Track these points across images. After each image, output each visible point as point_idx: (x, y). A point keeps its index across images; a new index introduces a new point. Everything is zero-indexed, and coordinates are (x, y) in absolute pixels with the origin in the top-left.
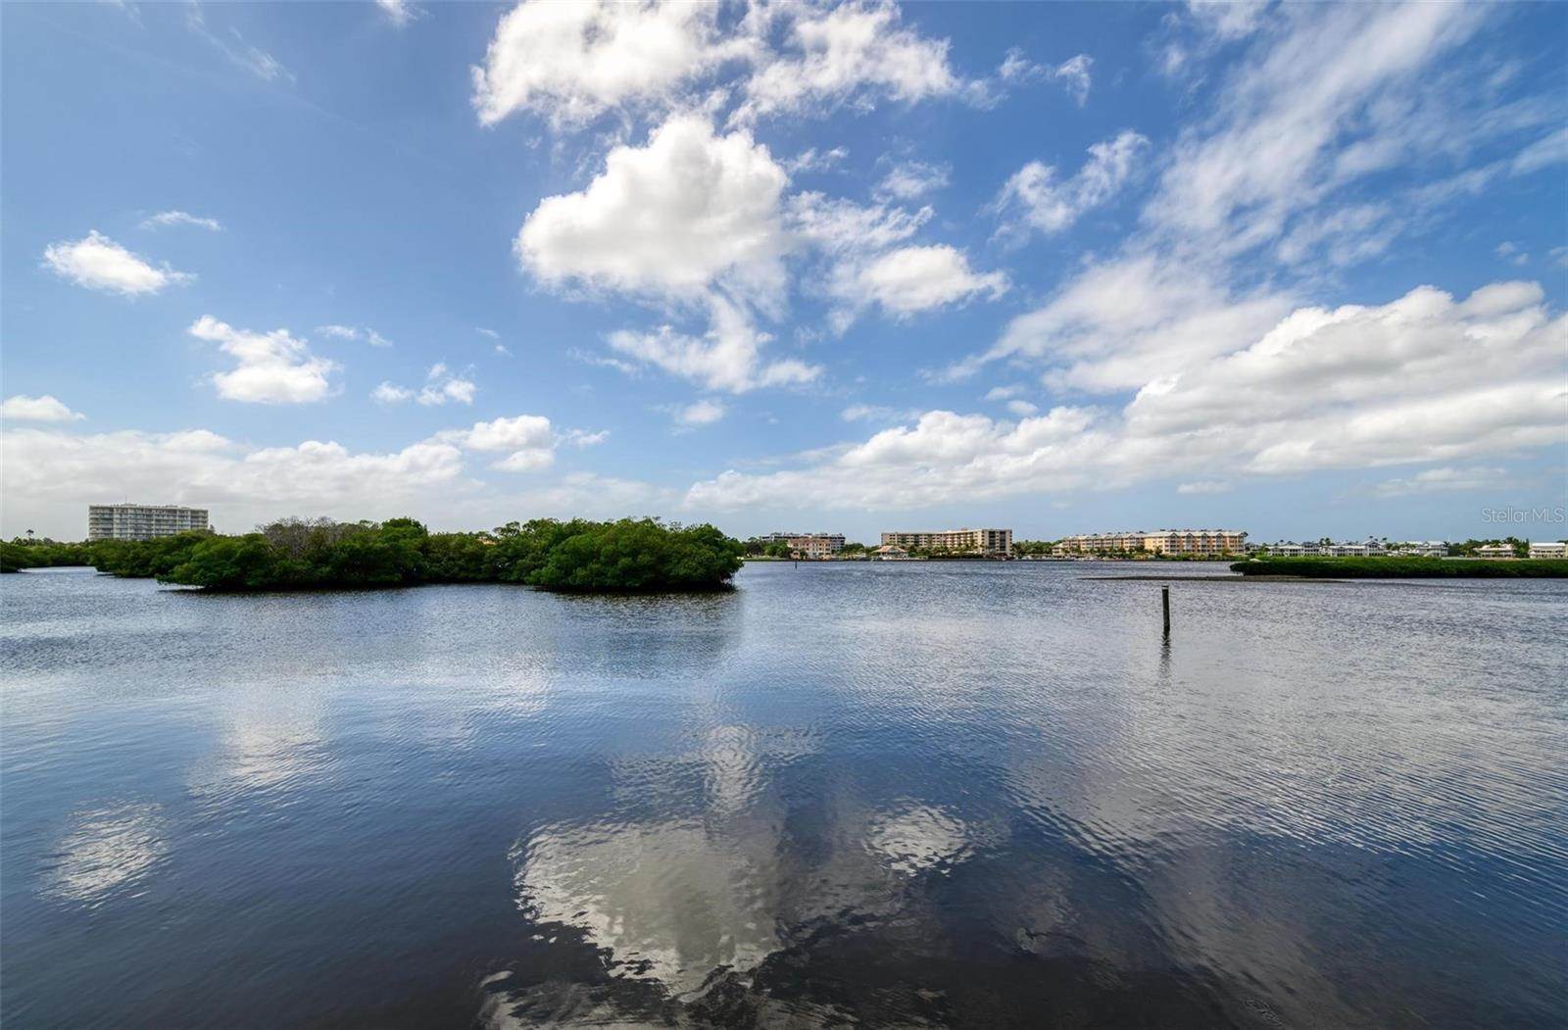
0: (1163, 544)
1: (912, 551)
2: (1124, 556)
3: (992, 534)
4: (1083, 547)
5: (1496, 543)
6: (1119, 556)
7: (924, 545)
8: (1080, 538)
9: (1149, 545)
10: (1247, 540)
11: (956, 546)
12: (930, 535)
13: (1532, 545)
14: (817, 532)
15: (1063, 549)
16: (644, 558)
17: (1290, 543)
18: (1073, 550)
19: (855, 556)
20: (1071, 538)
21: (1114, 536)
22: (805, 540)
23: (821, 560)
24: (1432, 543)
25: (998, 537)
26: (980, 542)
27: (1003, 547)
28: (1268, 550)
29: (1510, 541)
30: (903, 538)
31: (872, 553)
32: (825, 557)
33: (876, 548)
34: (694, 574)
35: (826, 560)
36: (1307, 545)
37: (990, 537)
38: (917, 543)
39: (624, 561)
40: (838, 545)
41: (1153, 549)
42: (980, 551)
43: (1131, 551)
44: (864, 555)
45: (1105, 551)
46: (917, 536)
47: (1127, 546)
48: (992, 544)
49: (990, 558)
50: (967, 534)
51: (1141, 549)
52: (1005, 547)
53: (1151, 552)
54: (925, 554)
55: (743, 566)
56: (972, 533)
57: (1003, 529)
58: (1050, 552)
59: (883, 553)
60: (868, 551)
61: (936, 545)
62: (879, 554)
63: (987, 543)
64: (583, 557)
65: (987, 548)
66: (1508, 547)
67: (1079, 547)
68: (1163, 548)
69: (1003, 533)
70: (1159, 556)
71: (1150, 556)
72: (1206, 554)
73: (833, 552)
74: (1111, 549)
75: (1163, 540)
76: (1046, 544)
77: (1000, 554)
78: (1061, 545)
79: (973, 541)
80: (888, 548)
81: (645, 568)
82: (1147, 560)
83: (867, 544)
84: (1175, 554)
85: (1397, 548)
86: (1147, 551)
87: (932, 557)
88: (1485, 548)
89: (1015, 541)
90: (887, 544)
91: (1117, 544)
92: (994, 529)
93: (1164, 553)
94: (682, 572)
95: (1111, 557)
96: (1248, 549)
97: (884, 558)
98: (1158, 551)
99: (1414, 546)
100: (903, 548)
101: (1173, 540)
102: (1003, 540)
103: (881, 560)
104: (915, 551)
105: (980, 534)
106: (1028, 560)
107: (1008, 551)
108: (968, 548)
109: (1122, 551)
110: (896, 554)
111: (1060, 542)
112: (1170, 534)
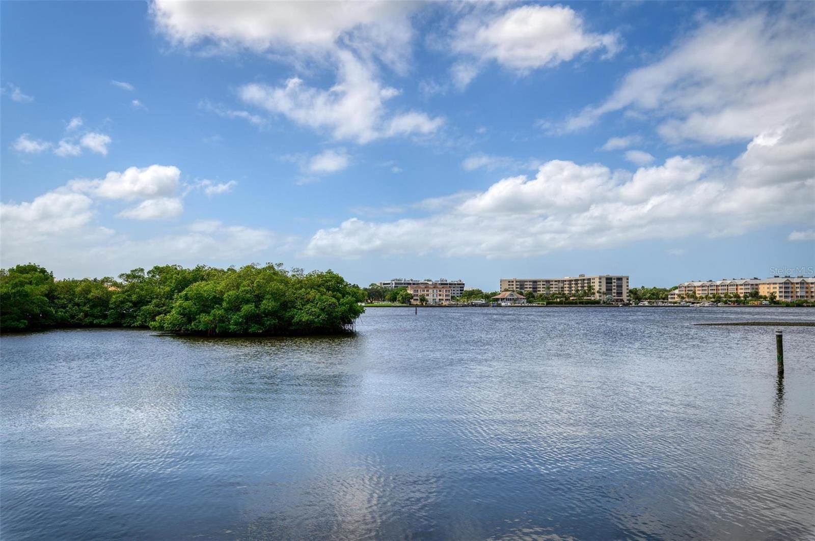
0: (777, 290)
1: (530, 298)
2: (738, 302)
3: (609, 280)
4: (699, 293)
6: (734, 302)
7: (542, 291)
8: (696, 284)
9: (764, 291)
11: (573, 292)
12: (548, 282)
14: (436, 278)
15: (679, 295)
16: (268, 304)
18: (689, 296)
19: (475, 302)
20: (686, 284)
21: (728, 282)
22: (426, 286)
23: (440, 306)
25: (615, 283)
26: (597, 288)
27: (620, 294)
30: (522, 284)
31: (491, 300)
32: (445, 303)
33: (495, 294)
34: (316, 320)
35: (445, 306)
37: (607, 283)
38: (535, 289)
39: (246, 308)
40: (456, 292)
41: (767, 295)
42: (597, 297)
43: (745, 297)
44: (484, 301)
45: (720, 297)
46: (535, 282)
47: (741, 292)
48: (609, 290)
49: (607, 304)
50: (584, 280)
51: (755, 295)
52: (622, 293)
53: (765, 298)
54: (543, 300)
55: (364, 312)
56: (589, 279)
57: (619, 275)
58: (666, 298)
59: (502, 299)
60: (487, 297)
61: (553, 290)
62: (497, 300)
63: (604, 289)
64: (207, 303)
65: (604, 294)
67: (695, 293)
68: (777, 294)
69: (620, 279)
70: (773, 302)
71: (764, 302)
73: (453, 298)
74: (726, 295)
75: (777, 286)
76: (661, 290)
77: (617, 300)
78: (677, 292)
79: (590, 288)
80: (507, 294)
81: (268, 314)
82: (761, 306)
83: (487, 290)
84: (789, 300)
86: (761, 297)
87: (549, 302)
89: (631, 287)
90: (506, 290)
91: (732, 290)
92: (611, 275)
93: (778, 299)
94: (305, 318)
95: (726, 303)
97: (503, 304)
98: (773, 297)
100: (521, 294)
101: (787, 286)
102: (620, 287)
103: (499, 306)
104: (533, 297)
105: (597, 281)
106: (644, 306)
107: (625, 297)
108: (585, 294)
109: (737, 296)
110: (515, 300)
111: (676, 288)
112: (784, 280)
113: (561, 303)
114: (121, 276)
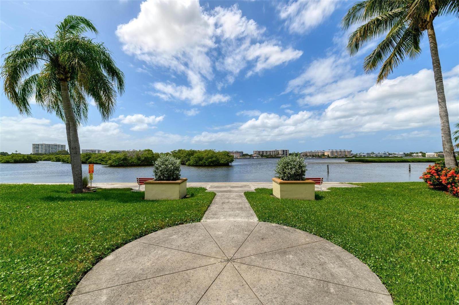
0: (330, 154)
1: (262, 156)
2: (320, 157)
3: (283, 151)
4: (308, 155)
5: (417, 153)
6: (318, 157)
7: (265, 154)
8: (307, 152)
9: (326, 154)
10: (352, 153)
11: (274, 154)
12: (266, 151)
13: (426, 154)
14: (235, 151)
17: (363, 153)
18: (305, 155)
19: (246, 157)
20: (304, 152)
21: (316, 151)
22: (232, 152)
24: (400, 153)
26: (280, 153)
27: (287, 155)
28: (357, 155)
29: (421, 152)
30: (259, 152)
31: (251, 156)
32: (238, 157)
33: (252, 155)
36: (368, 154)
38: (263, 153)
40: (241, 155)
42: (280, 156)
43: (321, 155)
44: (249, 157)
46: (263, 151)
47: (320, 154)
48: (284, 154)
50: (276, 151)
51: (324, 155)
53: (326, 156)
54: (265, 157)
56: (278, 151)
57: (286, 149)
61: (268, 154)
62: (253, 156)
63: (282, 154)
66: (420, 154)
68: (330, 155)
69: (286, 151)
70: (328, 157)
71: (326, 157)
72: (341, 156)
74: (315, 155)
78: (302, 154)
79: (278, 153)
80: (255, 155)
82: (325, 158)
83: (249, 154)
84: (333, 156)
85: (391, 154)
87: (267, 157)
88: (414, 154)
89: (289, 153)
91: (317, 154)
92: (284, 149)
95: (315, 157)
96: (352, 155)
98: (328, 156)
99: (396, 154)
100: (259, 155)
101: (332, 152)
102: (286, 153)
103: (254, 158)
105: (280, 151)
108: (277, 155)
109: (319, 155)
110: (258, 157)
111: (302, 153)
113: (270, 157)
114: (171, 152)
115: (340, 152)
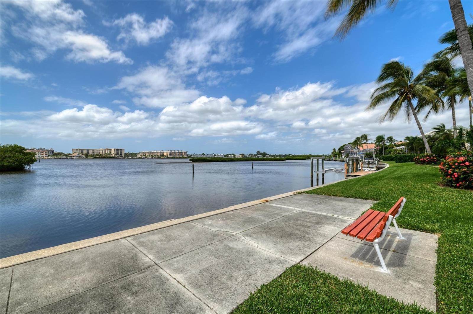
0: (169, 154)
1: (87, 156)
2: (159, 157)
3: (117, 150)
5: (231, 155)
6: (157, 157)
7: (91, 153)
8: (146, 152)
9: (165, 154)
10: (188, 153)
11: (104, 154)
12: (93, 150)
13: (236, 155)
15: (141, 155)
17: (197, 154)
18: (144, 156)
19: (60, 157)
20: (143, 152)
21: (155, 151)
24: (222, 154)
25: (119, 151)
26: (113, 152)
27: (121, 154)
28: (192, 156)
29: (233, 154)
30: (82, 151)
31: (68, 156)
32: (44, 158)
33: (70, 154)
35: (45, 159)
36: (200, 155)
37: (117, 151)
38: (88, 152)
40: (50, 153)
41: (166, 155)
42: (113, 155)
43: (160, 156)
44: (65, 157)
45: (153, 156)
46: (88, 150)
47: (159, 154)
48: (118, 153)
49: (118, 158)
50: (108, 150)
51: (163, 155)
52: (122, 154)
53: (165, 156)
54: (92, 156)
56: (110, 150)
57: (121, 149)
58: (137, 156)
59: (74, 156)
60: (66, 155)
62: (71, 156)
63: (116, 153)
65: (116, 154)
66: (233, 155)
67: (145, 154)
68: (169, 155)
69: (121, 150)
70: (168, 157)
71: (165, 157)
72: (179, 157)
73: (49, 155)
74: (155, 155)
75: (169, 153)
76: (135, 154)
77: (120, 157)
78: (140, 154)
79: (110, 152)
80: (76, 154)
83: (65, 153)
84: (171, 157)
85: (216, 155)
86: (164, 156)
87: (95, 157)
88: (229, 155)
91: (156, 154)
92: (118, 148)
93: (169, 156)
95: (155, 157)
96: (188, 155)
97: (74, 158)
98: (167, 156)
99: (218, 155)
100: (83, 154)
101: (171, 153)
102: (121, 152)
103: (73, 159)
104: (88, 155)
105: (113, 150)
106: (130, 159)
107: (123, 155)
108: (109, 154)
109: (158, 156)
110: (80, 156)
111: (140, 153)
112: (170, 151)
113: (99, 157)
115: (178, 152)
